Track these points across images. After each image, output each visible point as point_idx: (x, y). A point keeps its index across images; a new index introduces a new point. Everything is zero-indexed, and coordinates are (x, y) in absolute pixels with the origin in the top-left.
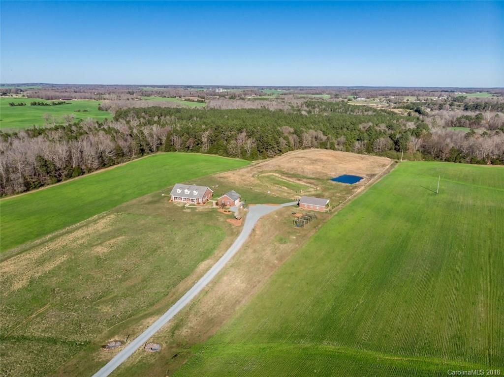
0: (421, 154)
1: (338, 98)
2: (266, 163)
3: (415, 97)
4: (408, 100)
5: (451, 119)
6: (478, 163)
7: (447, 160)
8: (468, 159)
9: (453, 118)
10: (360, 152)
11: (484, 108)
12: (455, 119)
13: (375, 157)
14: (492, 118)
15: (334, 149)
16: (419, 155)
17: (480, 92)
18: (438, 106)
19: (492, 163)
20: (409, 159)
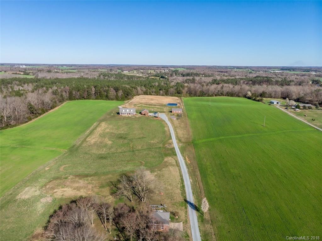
0: (188, 95)
1: (112, 71)
2: (131, 101)
3: (154, 71)
4: (151, 72)
5: (182, 80)
6: (210, 96)
7: (199, 96)
8: (207, 95)
9: (183, 80)
10: (163, 95)
11: (191, 75)
12: (184, 80)
13: (170, 97)
14: (199, 80)
15: (151, 95)
16: (188, 94)
17: (180, 68)
18: (170, 74)
19: (216, 96)
20: (185, 97)
